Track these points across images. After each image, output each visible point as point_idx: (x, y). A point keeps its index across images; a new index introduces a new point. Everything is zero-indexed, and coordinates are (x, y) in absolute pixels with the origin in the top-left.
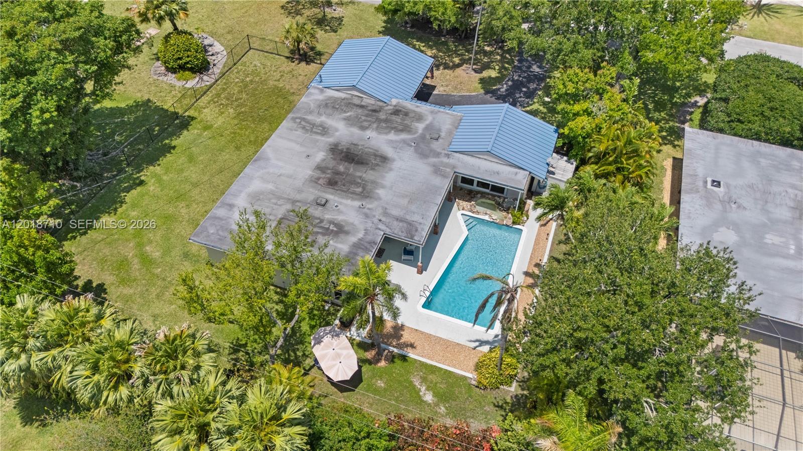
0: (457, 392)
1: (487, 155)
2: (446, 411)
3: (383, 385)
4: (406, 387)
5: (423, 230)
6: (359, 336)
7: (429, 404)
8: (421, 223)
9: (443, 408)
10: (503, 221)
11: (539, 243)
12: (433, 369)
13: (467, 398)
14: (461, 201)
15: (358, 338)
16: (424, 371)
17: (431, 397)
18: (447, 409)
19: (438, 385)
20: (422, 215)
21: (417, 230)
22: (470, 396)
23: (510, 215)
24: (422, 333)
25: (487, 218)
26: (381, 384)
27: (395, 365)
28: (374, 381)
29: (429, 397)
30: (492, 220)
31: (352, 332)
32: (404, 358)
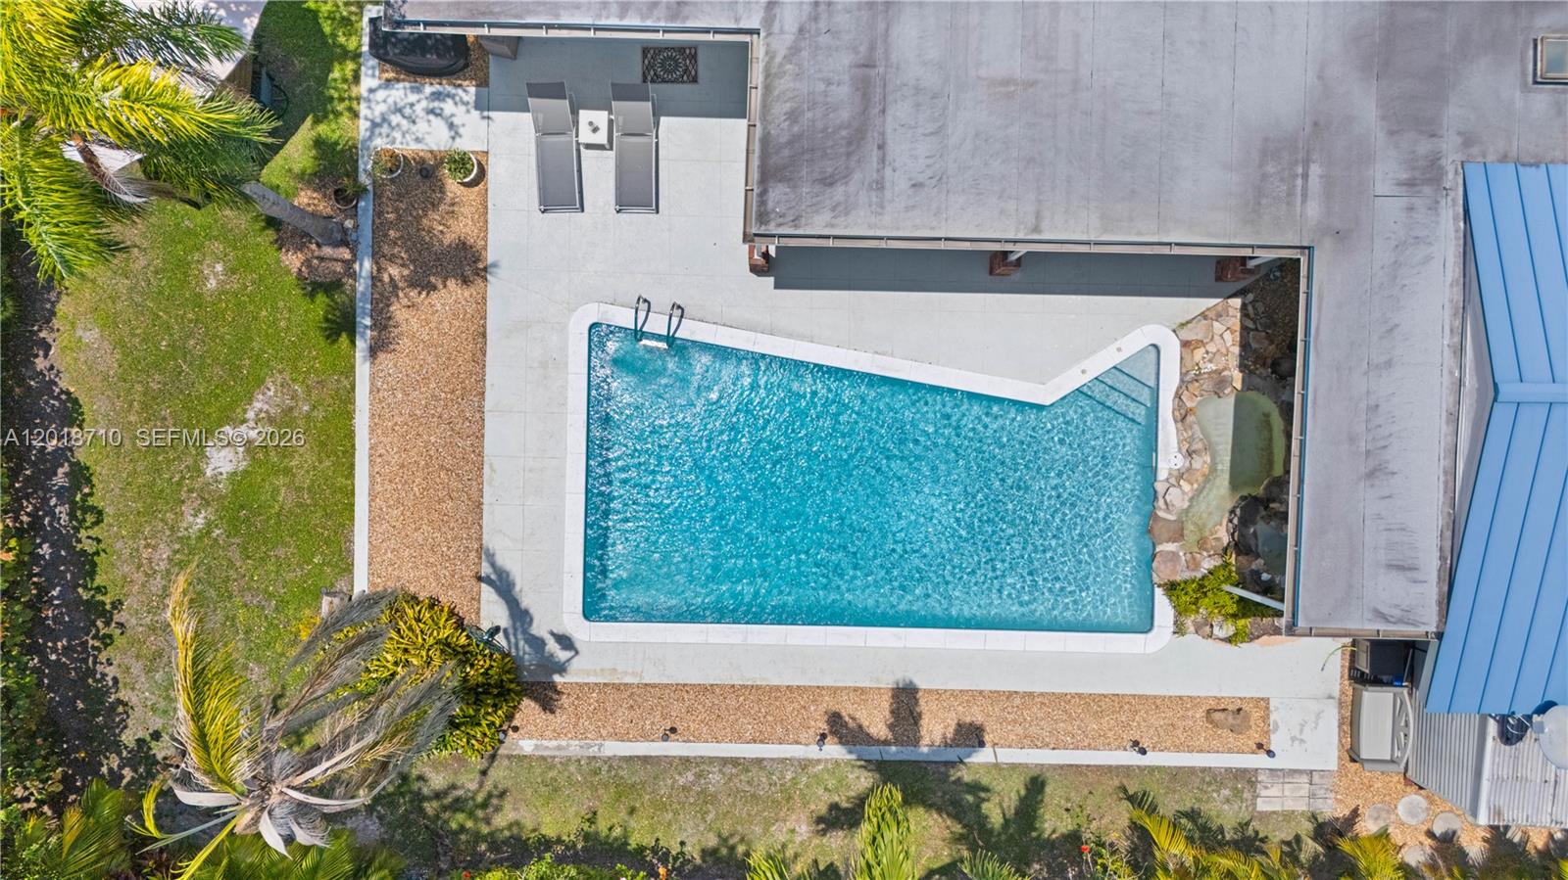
0: (281, 552)
1: (1480, 391)
2: (193, 531)
3: (212, 284)
4: (234, 369)
5: (842, 209)
6: (375, 125)
7: (201, 473)
8: (880, 185)
9: (200, 520)
10: (1178, 535)
11: (1098, 715)
12: (337, 444)
13: (271, 595)
14: (1235, 321)
15: (364, 125)
16: (319, 414)
17: (227, 468)
18: (206, 532)
19: (280, 481)
20: (940, 179)
21: (828, 182)
22: (282, 604)
23: (1208, 564)
24: (479, 357)
25: (1169, 458)
26: (213, 277)
27: (304, 304)
28: (218, 247)
29: (222, 462)
30: (1160, 487)
31: (381, 95)
32: (341, 325)
